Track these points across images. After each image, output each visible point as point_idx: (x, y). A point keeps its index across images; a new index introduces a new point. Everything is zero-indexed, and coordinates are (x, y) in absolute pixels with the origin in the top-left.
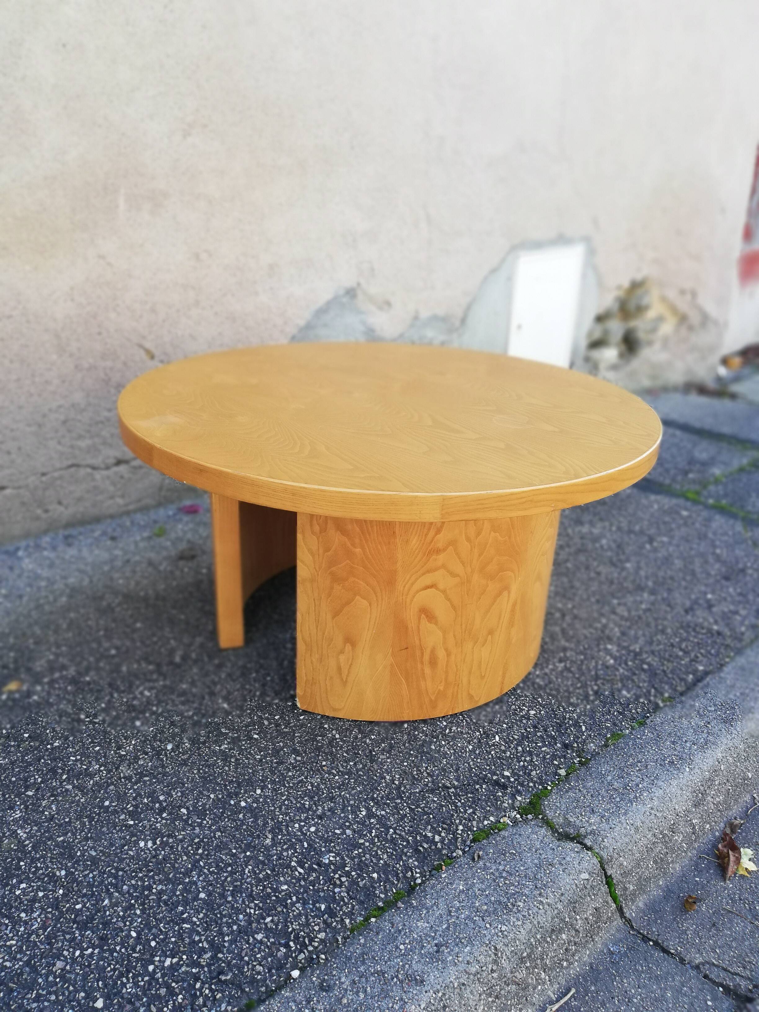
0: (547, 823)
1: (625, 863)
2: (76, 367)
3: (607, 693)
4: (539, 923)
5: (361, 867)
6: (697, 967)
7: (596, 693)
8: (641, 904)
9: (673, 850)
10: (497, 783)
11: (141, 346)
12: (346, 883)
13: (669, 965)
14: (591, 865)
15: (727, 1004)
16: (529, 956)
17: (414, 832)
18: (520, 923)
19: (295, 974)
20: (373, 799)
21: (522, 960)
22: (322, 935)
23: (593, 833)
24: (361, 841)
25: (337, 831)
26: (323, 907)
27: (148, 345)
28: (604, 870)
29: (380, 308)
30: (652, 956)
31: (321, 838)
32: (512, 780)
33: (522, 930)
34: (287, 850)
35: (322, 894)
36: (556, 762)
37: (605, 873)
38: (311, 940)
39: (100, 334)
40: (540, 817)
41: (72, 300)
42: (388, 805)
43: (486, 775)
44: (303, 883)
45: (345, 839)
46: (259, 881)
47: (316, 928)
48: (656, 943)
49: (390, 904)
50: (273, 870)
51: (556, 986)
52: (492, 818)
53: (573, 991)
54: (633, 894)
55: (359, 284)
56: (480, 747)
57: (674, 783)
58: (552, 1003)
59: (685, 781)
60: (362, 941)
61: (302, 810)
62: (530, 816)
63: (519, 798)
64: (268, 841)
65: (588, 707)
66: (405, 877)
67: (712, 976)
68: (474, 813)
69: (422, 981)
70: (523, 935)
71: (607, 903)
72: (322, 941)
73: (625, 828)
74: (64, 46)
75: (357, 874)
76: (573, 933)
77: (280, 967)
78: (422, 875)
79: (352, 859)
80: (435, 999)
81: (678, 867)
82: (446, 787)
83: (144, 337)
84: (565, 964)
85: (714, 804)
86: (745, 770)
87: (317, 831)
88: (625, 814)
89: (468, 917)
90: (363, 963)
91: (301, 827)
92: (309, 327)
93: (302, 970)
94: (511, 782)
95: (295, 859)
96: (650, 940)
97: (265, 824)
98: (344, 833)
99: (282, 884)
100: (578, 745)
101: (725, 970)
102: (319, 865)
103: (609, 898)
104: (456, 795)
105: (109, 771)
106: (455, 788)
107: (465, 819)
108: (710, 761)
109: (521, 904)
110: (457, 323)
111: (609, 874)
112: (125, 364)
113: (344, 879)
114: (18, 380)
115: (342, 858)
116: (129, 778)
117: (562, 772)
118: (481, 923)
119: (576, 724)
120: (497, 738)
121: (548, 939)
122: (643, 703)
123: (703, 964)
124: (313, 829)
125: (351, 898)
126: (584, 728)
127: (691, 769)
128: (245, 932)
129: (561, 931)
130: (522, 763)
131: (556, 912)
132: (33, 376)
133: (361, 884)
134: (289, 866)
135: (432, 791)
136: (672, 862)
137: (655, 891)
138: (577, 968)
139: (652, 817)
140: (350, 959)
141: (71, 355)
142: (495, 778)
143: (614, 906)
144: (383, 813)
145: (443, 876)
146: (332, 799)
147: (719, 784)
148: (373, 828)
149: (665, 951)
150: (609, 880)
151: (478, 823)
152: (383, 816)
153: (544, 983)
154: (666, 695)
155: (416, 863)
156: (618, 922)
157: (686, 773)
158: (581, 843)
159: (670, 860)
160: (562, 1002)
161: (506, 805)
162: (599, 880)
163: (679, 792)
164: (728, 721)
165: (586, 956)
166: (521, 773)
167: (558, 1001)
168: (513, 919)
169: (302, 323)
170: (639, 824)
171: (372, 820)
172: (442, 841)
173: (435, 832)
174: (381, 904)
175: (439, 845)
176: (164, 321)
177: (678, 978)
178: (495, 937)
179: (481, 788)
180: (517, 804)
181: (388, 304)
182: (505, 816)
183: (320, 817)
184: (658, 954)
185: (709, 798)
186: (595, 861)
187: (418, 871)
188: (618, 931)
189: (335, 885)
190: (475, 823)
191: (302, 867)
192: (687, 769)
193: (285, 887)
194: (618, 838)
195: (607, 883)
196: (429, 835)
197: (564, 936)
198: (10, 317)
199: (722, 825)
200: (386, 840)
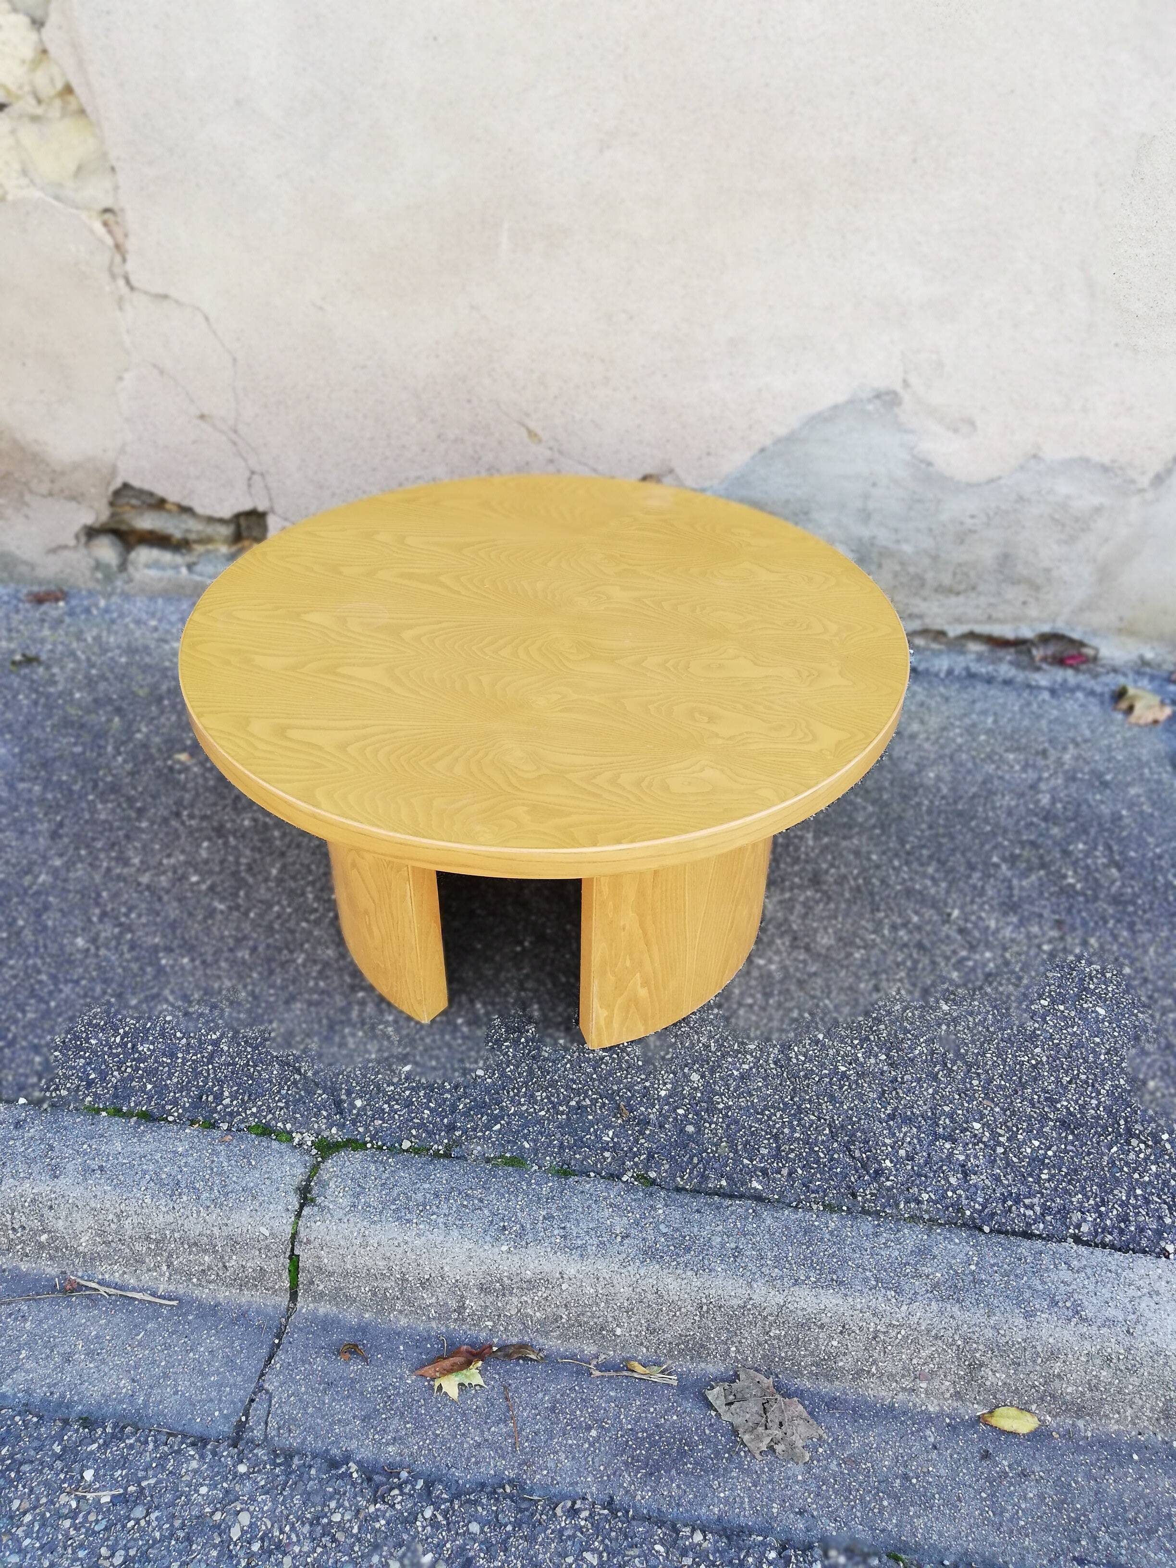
0: (315, 1168)
1: (326, 1261)
2: (439, 436)
3: (590, 1117)
4: (183, 1225)
5: (151, 1073)
6: (261, 1388)
7: (579, 1107)
8: (322, 1311)
9: (409, 1303)
10: (338, 1103)
11: (523, 425)
12: (126, 1075)
13: (253, 1366)
14: (281, 1229)
15: (226, 1429)
16: (158, 1242)
17: (220, 1082)
18: (164, 1209)
19: (22, 1101)
20: (237, 1032)
21: (148, 1238)
22: (64, 1093)
23: (322, 1209)
24: (180, 1055)
25: (179, 1034)
26: (93, 1076)
27: (532, 425)
28: (293, 1245)
29: (956, 431)
30: (261, 1348)
31: (163, 1029)
32: (355, 1112)
33: (161, 1216)
34: (132, 1018)
35: (103, 1067)
36: (414, 1132)
37: (292, 1250)
38: (55, 1090)
39: (469, 401)
40: (319, 1159)
41: (437, 356)
42: (239, 1044)
43: (341, 1089)
44: (106, 1049)
45: (175, 1044)
46: (90, 1024)
47: (68, 1085)
48: (278, 1346)
49: (128, 1115)
50: (105, 1024)
51: (172, 1288)
52: (289, 1126)
53: (175, 1303)
54: (322, 1294)
55: (906, 384)
56: (379, 1062)
57: (468, 1245)
58: (153, 1294)
59: (483, 1255)
60: (78, 1120)
61: (186, 998)
62: (314, 1152)
63: (334, 1131)
64: (134, 1002)
65: (543, 1113)
66: (163, 1107)
67: (254, 1405)
68: (281, 1108)
69: (57, 1177)
70: (160, 1220)
71: (280, 1275)
72: (60, 1097)
73: (352, 1232)
74: (435, 39)
75: (142, 1076)
76: (220, 1265)
77: (21, 1088)
78: (180, 1117)
79: (156, 1061)
80: (47, 1195)
81: (403, 1321)
82: (298, 1071)
83: (527, 415)
84: (195, 1280)
85: (519, 1311)
86: (610, 1319)
87: (169, 1022)
88: (374, 1222)
89: (145, 1172)
90: (55, 1133)
91: (167, 1010)
92: (791, 439)
93: (30, 1103)
94: (350, 1112)
95: (127, 1029)
96: (280, 1340)
97: (152, 988)
98: (180, 1039)
99: (96, 1038)
100: (461, 1136)
101: (269, 1413)
102: (134, 1046)
103: (285, 1274)
104: (295, 1083)
105: (138, 870)
106: (306, 1078)
107: (269, 1106)
108: (547, 1267)
109: (185, 1198)
110: (1144, 481)
111: (296, 1252)
112: (500, 443)
113: (129, 1070)
114: (372, 439)
115: (151, 1055)
116: (139, 884)
117: (406, 1145)
118: (144, 1182)
119: (496, 1119)
120: (408, 1068)
121: (186, 1246)
122: (605, 1159)
123: (267, 1391)
124: (168, 1018)
125: (116, 1088)
126: (498, 1127)
127: (509, 1251)
128: (36, 1049)
129: (205, 1251)
130: (386, 1106)
131: (208, 1232)
132: (388, 436)
133: (134, 1084)
134: (116, 1030)
135: (284, 1064)
136: (401, 1312)
137: (351, 1316)
138: (203, 1294)
139: (400, 1251)
140: (55, 1122)
141: (433, 421)
142: (344, 1097)
143: (287, 1284)
144: (226, 1048)
145: (187, 1131)
146: (214, 1007)
147: (546, 1299)
148: (201, 1053)
149: (271, 1358)
150: (294, 1259)
151: (274, 1118)
152: (222, 1050)
153: (161, 1275)
154: (652, 1175)
155: (187, 1105)
156: (284, 1300)
157: (496, 1250)
158: (302, 1206)
159: (398, 1306)
160: (157, 1300)
161: (316, 1126)
162: (282, 1247)
163: (463, 1258)
164: (650, 1254)
165: (223, 1294)
166: (369, 1113)
167: (159, 1297)
168: (163, 1202)
169: (781, 431)
170: (374, 1241)
171: (210, 1047)
172: (226, 1107)
173: (233, 1097)
174: (125, 1109)
175: (219, 1108)
176: (556, 397)
177: (239, 1379)
178: (134, 1200)
179: (320, 1095)
180: (326, 1134)
181: (972, 424)
182: (302, 1134)
183: (186, 1014)
184: (264, 1351)
185: (515, 1300)
186: (289, 1230)
187: (180, 1111)
188: (274, 1307)
189: (119, 1069)
190: (270, 1116)
191: (122, 1039)
192: (505, 1248)
193: (93, 1042)
194: (333, 1232)
195: (290, 1258)
196: (226, 1094)
197: (206, 1258)
198: (364, 367)
199: (515, 1340)
200: (194, 1070)
